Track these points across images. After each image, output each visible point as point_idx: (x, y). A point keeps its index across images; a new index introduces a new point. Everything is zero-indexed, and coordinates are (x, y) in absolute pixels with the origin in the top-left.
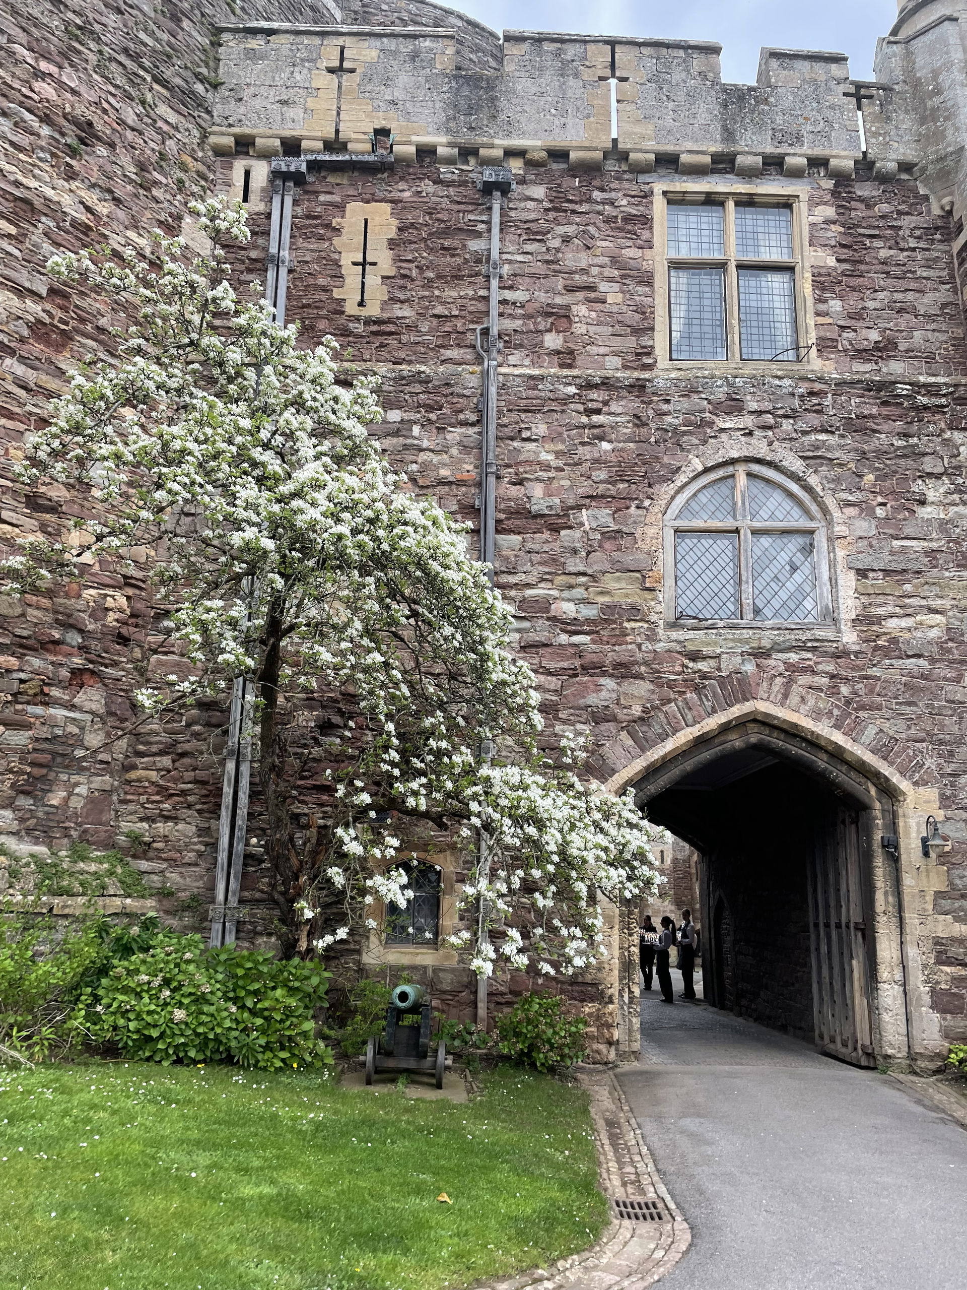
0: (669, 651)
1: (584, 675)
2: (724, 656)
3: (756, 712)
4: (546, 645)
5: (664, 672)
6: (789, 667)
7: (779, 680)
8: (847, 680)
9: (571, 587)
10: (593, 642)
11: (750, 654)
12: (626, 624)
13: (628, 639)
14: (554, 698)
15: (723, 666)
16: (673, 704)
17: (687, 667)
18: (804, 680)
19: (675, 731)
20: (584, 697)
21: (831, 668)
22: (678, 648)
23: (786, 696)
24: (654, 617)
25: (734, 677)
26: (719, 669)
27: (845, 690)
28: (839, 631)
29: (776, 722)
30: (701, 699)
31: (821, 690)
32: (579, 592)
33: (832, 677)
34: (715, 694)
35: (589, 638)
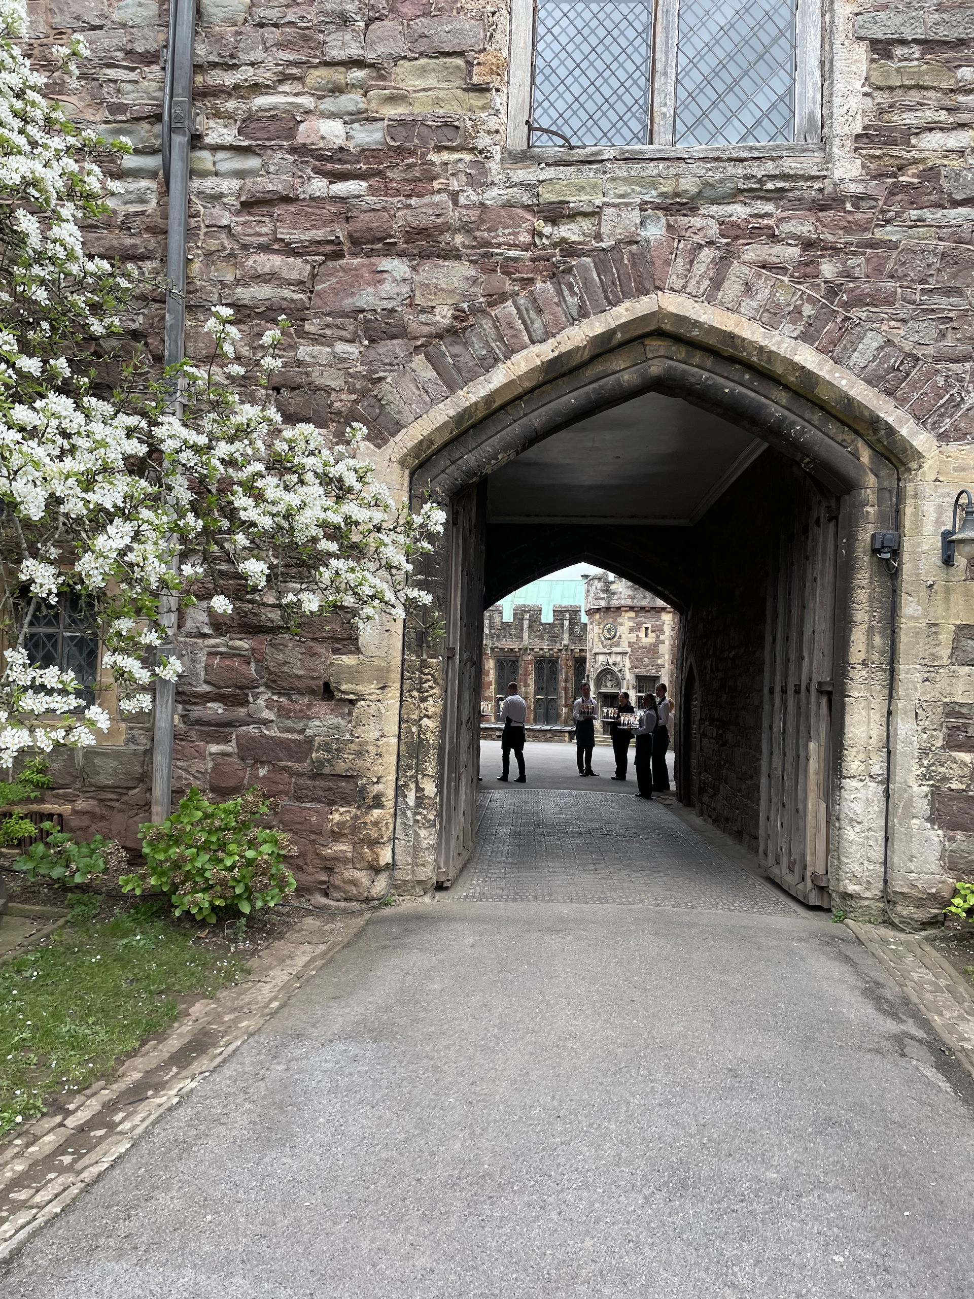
0: (509, 205)
1: (354, 255)
2: (611, 210)
3: (658, 314)
4: (286, 200)
5: (499, 245)
6: (728, 227)
7: (707, 254)
8: (834, 250)
9: (337, 90)
10: (372, 191)
11: (657, 207)
12: (433, 157)
13: (436, 185)
14: (296, 296)
15: (605, 229)
16: (509, 303)
17: (541, 235)
18: (754, 252)
19: (510, 352)
20: (353, 295)
21: (805, 228)
22: (526, 199)
23: (717, 283)
24: (483, 141)
25: (626, 250)
26: (598, 237)
27: (828, 269)
28: (828, 159)
29: (696, 333)
30: (560, 293)
31: (784, 270)
32: (351, 101)
33: (808, 245)
34: (587, 283)
35: (364, 184)
